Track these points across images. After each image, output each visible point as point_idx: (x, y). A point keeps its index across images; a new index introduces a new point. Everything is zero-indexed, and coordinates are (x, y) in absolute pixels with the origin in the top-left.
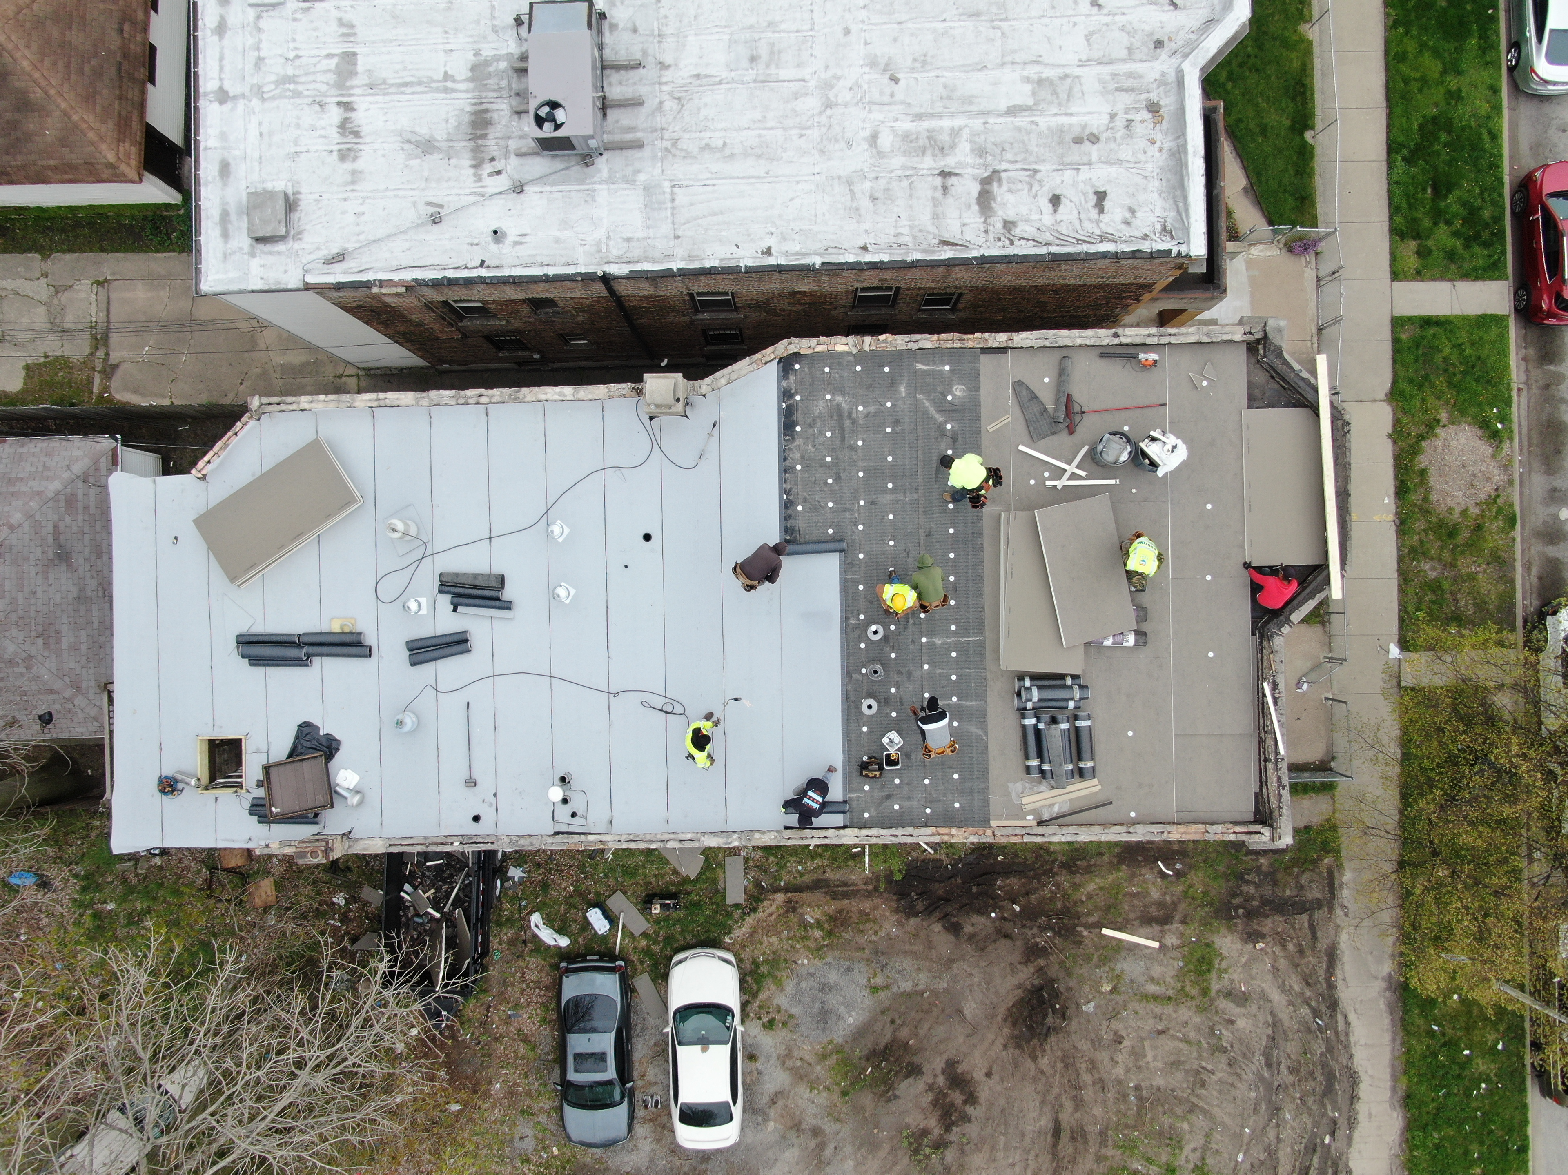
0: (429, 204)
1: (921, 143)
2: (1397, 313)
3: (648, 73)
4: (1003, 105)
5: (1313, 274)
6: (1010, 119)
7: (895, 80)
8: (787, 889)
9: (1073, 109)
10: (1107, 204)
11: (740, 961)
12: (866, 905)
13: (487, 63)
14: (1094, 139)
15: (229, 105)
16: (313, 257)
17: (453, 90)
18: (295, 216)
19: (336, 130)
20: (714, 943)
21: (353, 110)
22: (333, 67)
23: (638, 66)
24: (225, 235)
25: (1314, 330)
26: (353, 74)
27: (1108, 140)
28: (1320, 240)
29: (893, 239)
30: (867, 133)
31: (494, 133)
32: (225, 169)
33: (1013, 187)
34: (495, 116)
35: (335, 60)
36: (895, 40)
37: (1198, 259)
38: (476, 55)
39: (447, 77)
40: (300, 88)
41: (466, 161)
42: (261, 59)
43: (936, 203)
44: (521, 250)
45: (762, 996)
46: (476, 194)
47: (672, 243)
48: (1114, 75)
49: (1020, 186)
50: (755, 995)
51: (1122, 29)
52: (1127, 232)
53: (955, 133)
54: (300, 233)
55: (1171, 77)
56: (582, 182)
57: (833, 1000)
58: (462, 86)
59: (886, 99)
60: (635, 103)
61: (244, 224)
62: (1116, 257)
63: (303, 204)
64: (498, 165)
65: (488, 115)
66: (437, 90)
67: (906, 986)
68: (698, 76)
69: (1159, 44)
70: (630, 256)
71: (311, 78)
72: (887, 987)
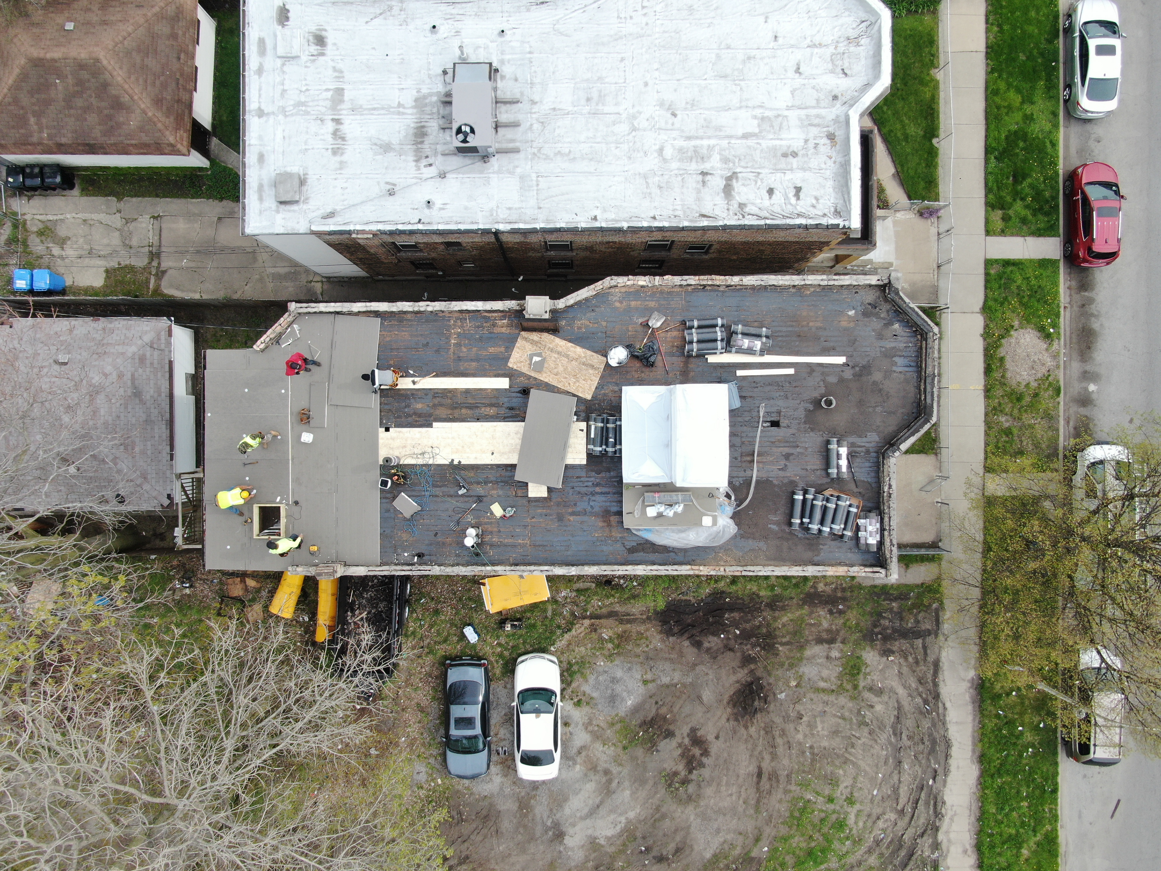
0: (387, 183)
1: (689, 154)
2: (988, 257)
3: (524, 106)
4: (740, 133)
5: (936, 230)
6: (744, 141)
7: (674, 115)
8: (591, 617)
9: (783, 136)
10: (802, 195)
11: (560, 662)
12: (642, 628)
13: (425, 97)
14: (795, 154)
15: (264, 118)
16: (315, 214)
17: (404, 114)
18: (304, 188)
19: (330, 136)
20: (544, 650)
21: (342, 124)
22: (329, 96)
23: (517, 102)
24: (261, 199)
25: (935, 266)
26: (342, 101)
27: (803, 155)
28: (940, 209)
29: (671, 213)
30: (657, 147)
31: (428, 140)
32: (261, 158)
33: (746, 183)
34: (429, 130)
35: (331, 93)
36: (675, 90)
37: (855, 230)
38: (418, 92)
39: (400, 105)
40: (309, 109)
41: (411, 158)
42: (284, 91)
43: (699, 192)
44: (443, 213)
45: (574, 685)
46: (416, 178)
47: (536, 211)
48: (807, 116)
49: (748, 182)
50: (569, 684)
51: (813, 88)
52: (813, 212)
53: (710, 148)
54: (307, 199)
55: (842, 119)
56: (481, 172)
57: (619, 688)
58: (410, 111)
59: (669, 126)
60: (515, 125)
61: (273, 192)
62: (806, 227)
63: (309, 181)
64: (430, 160)
65: (425, 130)
66: (393, 113)
67: (666, 680)
68: (554, 109)
69: (835, 98)
70: (511, 219)
71: (315, 103)
72: (653, 681)
